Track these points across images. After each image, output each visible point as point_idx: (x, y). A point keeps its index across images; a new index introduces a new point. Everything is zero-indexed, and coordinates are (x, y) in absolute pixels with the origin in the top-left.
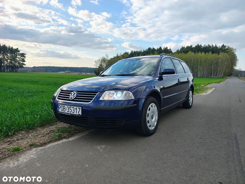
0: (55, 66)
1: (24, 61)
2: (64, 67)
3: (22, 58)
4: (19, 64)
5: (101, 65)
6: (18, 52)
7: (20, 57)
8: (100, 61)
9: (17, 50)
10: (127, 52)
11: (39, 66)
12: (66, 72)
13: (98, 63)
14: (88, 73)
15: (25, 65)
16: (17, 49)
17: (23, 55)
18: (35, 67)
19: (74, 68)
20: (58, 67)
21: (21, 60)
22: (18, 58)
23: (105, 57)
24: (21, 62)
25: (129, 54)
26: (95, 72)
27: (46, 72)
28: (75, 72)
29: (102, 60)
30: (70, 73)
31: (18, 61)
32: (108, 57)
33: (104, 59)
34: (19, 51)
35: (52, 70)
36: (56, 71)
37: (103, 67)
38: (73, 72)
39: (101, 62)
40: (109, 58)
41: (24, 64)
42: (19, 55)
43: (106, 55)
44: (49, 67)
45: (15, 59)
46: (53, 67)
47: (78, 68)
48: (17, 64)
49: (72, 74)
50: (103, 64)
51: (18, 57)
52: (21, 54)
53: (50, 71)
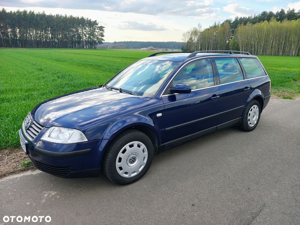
0: (138, 41)
1: (103, 36)
2: (147, 42)
3: (101, 32)
4: (98, 39)
5: (191, 39)
6: (96, 26)
7: (98, 31)
8: (190, 33)
9: (95, 23)
10: (229, 20)
11: (120, 42)
12: (148, 48)
13: (187, 36)
14: (175, 49)
15: (104, 40)
16: (96, 21)
17: (102, 28)
18: (115, 43)
19: (159, 42)
20: (141, 42)
21: (99, 35)
22: (97, 32)
23: (197, 27)
24: (100, 37)
25: (232, 22)
26: (182, 49)
27: (128, 48)
28: (160, 48)
29: (192, 33)
30: (154, 50)
31: (97, 35)
32: (201, 27)
33: (195, 30)
34: (97, 24)
35: (134, 46)
36: (138, 47)
37: (194, 41)
38: (157, 48)
39: (191, 35)
40: (202, 29)
41: (102, 39)
42: (98, 29)
43: (199, 24)
44: (131, 42)
45: (94, 33)
46: (136, 42)
47: (163, 42)
48: (96, 40)
49: (154, 51)
50: (193, 38)
51: (96, 30)
52: (99, 27)
53: (132, 47)
